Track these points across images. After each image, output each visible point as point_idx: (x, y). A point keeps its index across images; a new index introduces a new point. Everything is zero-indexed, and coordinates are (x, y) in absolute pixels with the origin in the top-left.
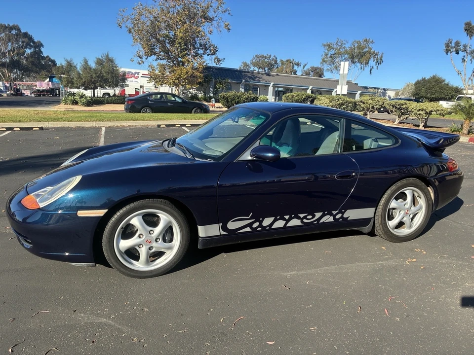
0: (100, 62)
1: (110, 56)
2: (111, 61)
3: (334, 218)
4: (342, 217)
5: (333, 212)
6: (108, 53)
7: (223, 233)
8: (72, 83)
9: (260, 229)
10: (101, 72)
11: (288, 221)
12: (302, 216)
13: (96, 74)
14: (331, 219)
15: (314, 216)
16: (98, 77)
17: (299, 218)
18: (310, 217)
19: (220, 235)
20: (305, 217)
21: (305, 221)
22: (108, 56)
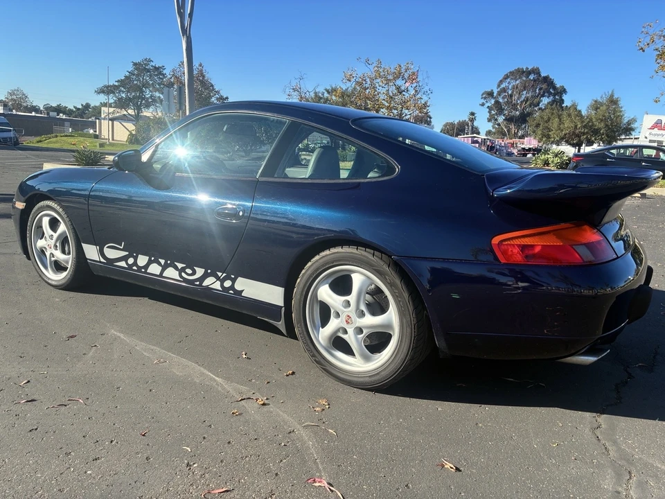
0: (596, 106)
1: (616, 96)
2: (613, 101)
3: (222, 286)
4: (232, 287)
5: (220, 274)
6: (613, 91)
7: (102, 260)
8: (548, 137)
9: (135, 268)
10: (591, 120)
11: (164, 268)
12: (180, 266)
13: (582, 122)
14: (217, 286)
15: (194, 273)
16: (585, 127)
17: (176, 268)
18: (189, 271)
19: (100, 262)
20: (183, 270)
21: (183, 274)
22: (612, 96)
